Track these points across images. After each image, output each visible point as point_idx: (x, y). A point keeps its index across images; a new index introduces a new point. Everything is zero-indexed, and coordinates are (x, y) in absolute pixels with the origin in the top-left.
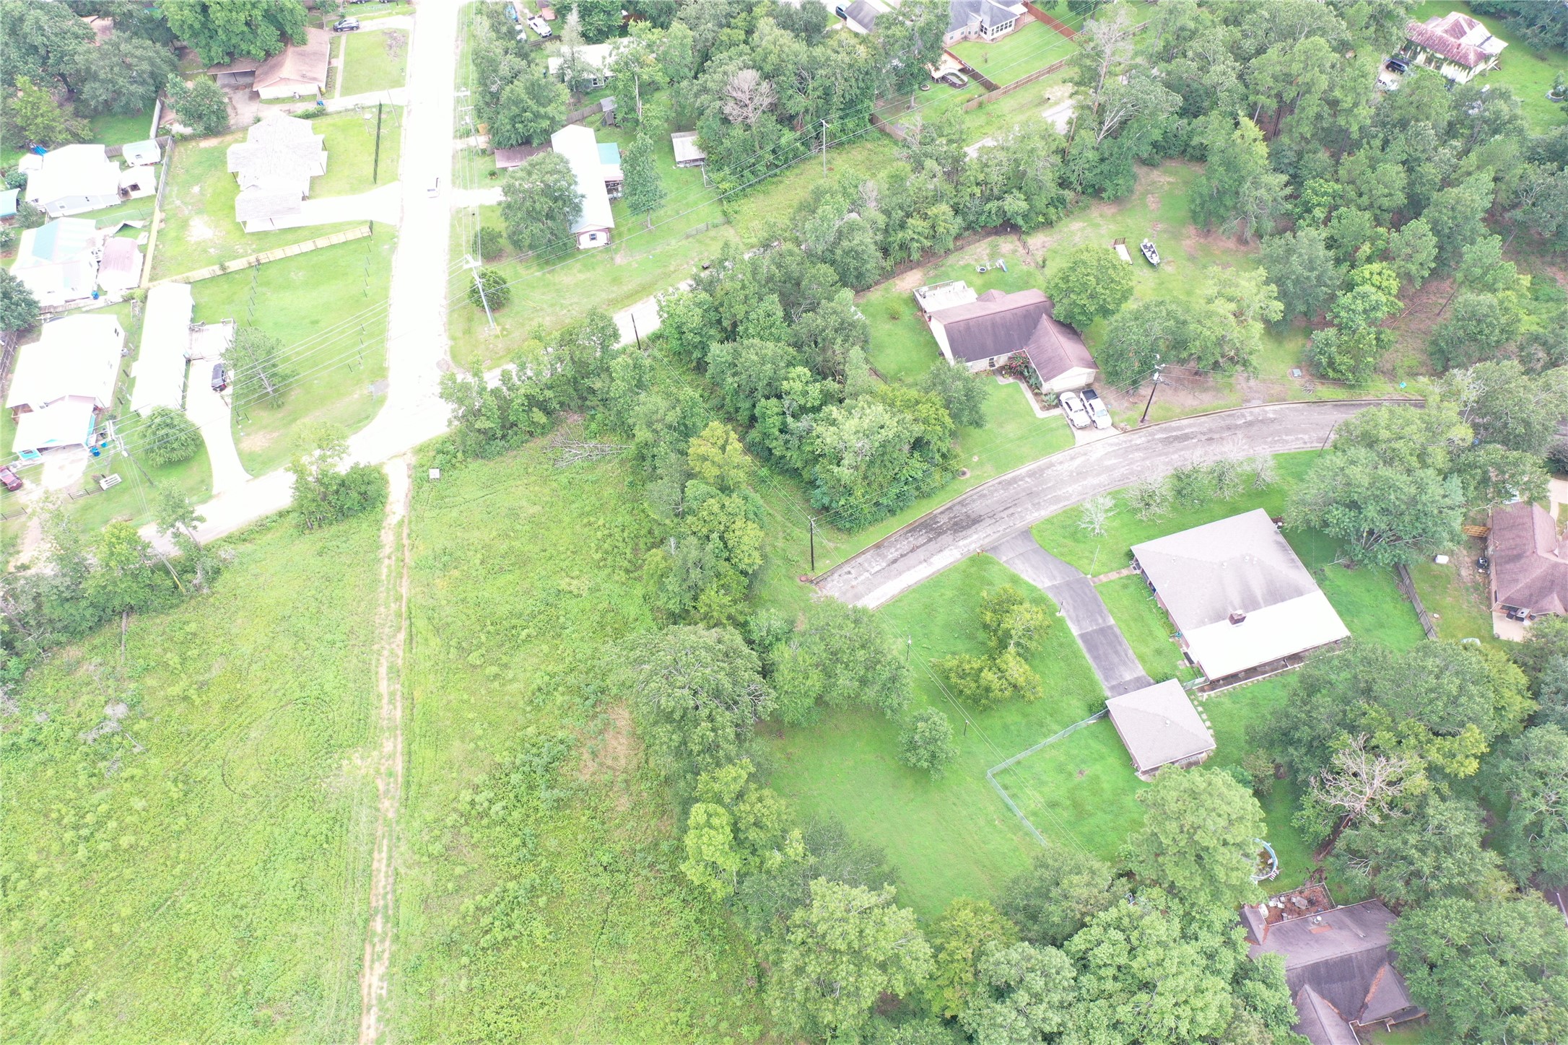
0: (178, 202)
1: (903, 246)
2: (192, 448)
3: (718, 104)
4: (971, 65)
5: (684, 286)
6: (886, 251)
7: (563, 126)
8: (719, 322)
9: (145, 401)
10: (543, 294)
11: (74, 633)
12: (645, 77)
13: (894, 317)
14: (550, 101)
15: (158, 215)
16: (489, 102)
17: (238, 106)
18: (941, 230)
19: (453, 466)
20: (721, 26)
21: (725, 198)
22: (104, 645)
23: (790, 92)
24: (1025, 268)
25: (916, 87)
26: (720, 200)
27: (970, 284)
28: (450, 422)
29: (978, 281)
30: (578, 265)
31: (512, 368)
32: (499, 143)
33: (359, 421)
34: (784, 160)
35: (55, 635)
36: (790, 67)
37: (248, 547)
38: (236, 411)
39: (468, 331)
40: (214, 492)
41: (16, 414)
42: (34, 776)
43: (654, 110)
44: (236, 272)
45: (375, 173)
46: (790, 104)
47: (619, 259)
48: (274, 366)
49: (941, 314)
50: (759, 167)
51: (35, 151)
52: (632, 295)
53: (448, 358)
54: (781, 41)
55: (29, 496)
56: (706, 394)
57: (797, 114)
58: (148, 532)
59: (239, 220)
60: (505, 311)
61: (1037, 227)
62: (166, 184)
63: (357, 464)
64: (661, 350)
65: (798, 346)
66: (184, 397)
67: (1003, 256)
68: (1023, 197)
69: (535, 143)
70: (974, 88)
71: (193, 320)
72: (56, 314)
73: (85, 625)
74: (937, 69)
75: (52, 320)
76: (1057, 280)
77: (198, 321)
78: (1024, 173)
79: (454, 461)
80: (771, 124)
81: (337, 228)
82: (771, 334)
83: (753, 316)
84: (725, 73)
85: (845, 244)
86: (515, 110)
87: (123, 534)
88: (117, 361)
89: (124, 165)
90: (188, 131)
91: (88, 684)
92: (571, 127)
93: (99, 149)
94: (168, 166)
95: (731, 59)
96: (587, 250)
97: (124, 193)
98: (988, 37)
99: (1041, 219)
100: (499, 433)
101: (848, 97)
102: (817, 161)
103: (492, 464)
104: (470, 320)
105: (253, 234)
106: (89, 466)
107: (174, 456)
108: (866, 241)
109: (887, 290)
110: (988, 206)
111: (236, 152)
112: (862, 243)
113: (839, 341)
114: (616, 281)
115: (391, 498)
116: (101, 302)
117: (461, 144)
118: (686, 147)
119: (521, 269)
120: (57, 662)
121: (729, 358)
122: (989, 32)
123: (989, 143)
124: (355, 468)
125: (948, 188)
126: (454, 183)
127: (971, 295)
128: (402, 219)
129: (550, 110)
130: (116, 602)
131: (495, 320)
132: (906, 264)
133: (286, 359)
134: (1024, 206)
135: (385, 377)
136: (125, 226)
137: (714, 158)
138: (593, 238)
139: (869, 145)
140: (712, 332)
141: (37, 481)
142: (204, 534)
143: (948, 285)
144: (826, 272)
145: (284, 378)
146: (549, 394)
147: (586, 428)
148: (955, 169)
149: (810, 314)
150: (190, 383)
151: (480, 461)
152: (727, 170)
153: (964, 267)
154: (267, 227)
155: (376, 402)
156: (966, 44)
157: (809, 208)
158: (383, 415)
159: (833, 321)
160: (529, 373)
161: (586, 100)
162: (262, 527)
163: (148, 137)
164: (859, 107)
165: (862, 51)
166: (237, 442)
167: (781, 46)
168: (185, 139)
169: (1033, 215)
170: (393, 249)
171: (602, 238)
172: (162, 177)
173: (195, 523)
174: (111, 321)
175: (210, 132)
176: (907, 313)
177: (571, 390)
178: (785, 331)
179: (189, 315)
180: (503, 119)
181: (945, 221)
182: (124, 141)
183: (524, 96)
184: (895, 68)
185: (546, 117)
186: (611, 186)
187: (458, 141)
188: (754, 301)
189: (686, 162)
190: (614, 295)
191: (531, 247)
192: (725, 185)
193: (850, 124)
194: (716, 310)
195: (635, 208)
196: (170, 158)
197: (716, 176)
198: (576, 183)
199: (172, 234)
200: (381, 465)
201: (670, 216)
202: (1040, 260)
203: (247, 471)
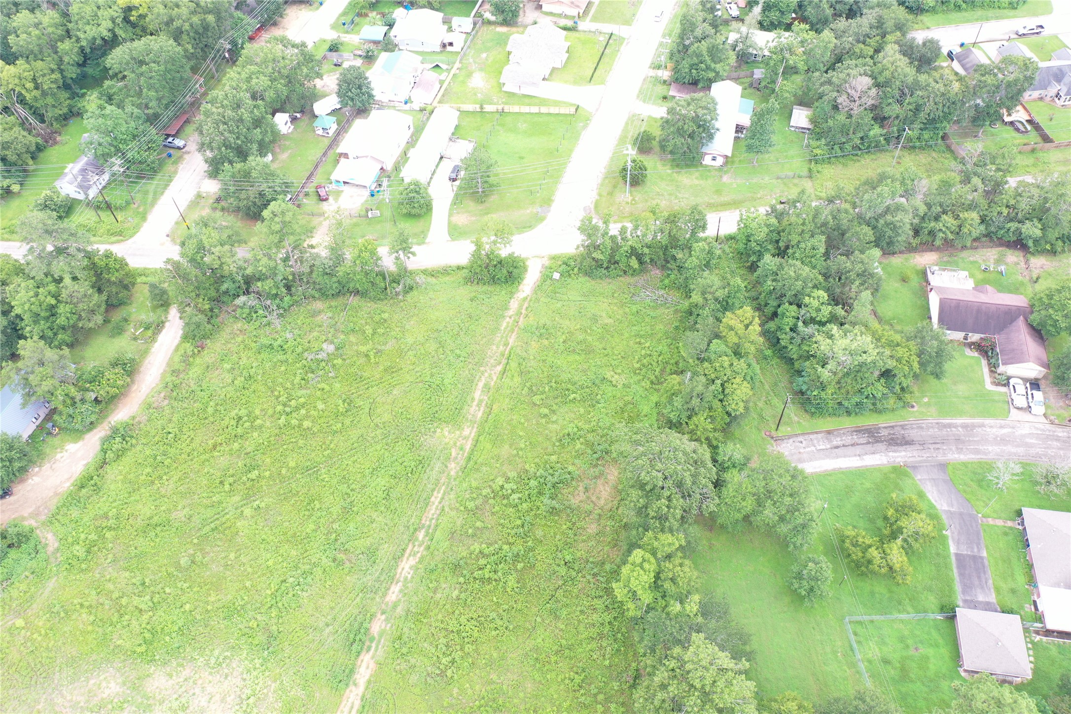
0: (471, 60)
1: (932, 233)
2: (425, 210)
3: (835, 94)
4: (1038, 119)
5: (763, 210)
6: (917, 232)
7: (723, 80)
8: (777, 242)
9: (409, 174)
10: (667, 185)
11: (324, 294)
12: (791, 62)
13: (904, 280)
14: (721, 61)
15: (457, 65)
16: (681, 50)
17: (527, 11)
18: (966, 230)
19: (570, 275)
20: (858, 41)
21: (815, 159)
22: (336, 307)
23: (891, 101)
24: (1020, 278)
25: (988, 123)
26: (810, 161)
27: (972, 276)
28: (578, 247)
29: (980, 276)
30: (697, 174)
31: (629, 226)
32: (677, 79)
33: (524, 228)
34: (867, 146)
35: (314, 291)
36: (898, 83)
37: (433, 280)
38: (457, 196)
39: (611, 194)
40: (427, 241)
41: (340, 157)
42: (274, 367)
43: (788, 86)
44: (488, 113)
45: (592, 76)
46: (887, 109)
47: (725, 179)
48: (488, 176)
49: (940, 290)
50: (847, 146)
51: (405, 7)
52: (725, 205)
53: (592, 206)
54: (898, 63)
55: (329, 207)
56: (749, 287)
57: (890, 117)
58: (383, 251)
59: (501, 81)
60: (639, 188)
61: (1043, 252)
62: (469, 47)
63: (513, 253)
64: (730, 247)
65: (826, 276)
66: (431, 178)
67: (1006, 264)
68: (1040, 226)
69: (700, 85)
70: (1033, 137)
71: (453, 134)
72: (381, 106)
73: (331, 292)
74: (1009, 115)
75: (378, 109)
76: (1042, 295)
77: (456, 135)
78: (1049, 209)
79: (571, 272)
80: (868, 118)
81: (556, 103)
82: (810, 262)
83: (802, 245)
84: (848, 75)
85: (889, 217)
86: (695, 60)
87: (369, 247)
88: (403, 145)
89: (450, 29)
90: (493, 18)
91: (320, 326)
92: (728, 81)
93: (440, 15)
94: (474, 37)
95: (856, 66)
96: (706, 166)
97: (444, 46)
98: (1059, 103)
99: (1048, 247)
100: (605, 265)
101: (932, 115)
102: (891, 154)
103: (593, 283)
104: (615, 187)
105: (506, 92)
106: (366, 201)
107: (413, 211)
108: (905, 220)
109: (907, 259)
110: (1009, 225)
111: (517, 39)
112: (901, 220)
113: (857, 283)
114: (718, 192)
115: (525, 282)
116: (407, 107)
117: (652, 73)
118: (801, 117)
119: (659, 165)
120: (309, 307)
121: (775, 269)
122: (1063, 98)
123: (1029, 179)
124: (511, 255)
125: (983, 203)
126: (638, 97)
127: (970, 284)
128: (597, 110)
129: (718, 67)
130: (351, 285)
131: (631, 192)
132: (928, 246)
133: (496, 175)
134: (1038, 233)
135: (550, 206)
136: (437, 65)
137: (817, 130)
138: (714, 159)
139: (934, 154)
140: (770, 247)
141: (336, 200)
142: (413, 264)
143: (954, 270)
144: (867, 233)
145: (491, 186)
146: (646, 251)
147: (661, 281)
148: (994, 190)
149: (844, 258)
150: (437, 171)
151: (587, 278)
152: (823, 141)
153: (972, 263)
154: (516, 90)
155: (539, 219)
156: (1040, 103)
157: (872, 185)
158: (540, 229)
159: (859, 268)
160: (639, 233)
161: (744, 67)
162: (445, 271)
163: (469, 16)
164: (938, 125)
165: (956, 86)
166: (450, 215)
167: (896, 67)
168: (489, 23)
169: (1043, 242)
170: (585, 127)
171: (720, 161)
172: (468, 42)
173: (410, 255)
174: (408, 120)
175: (506, 23)
176: (915, 281)
177: (661, 253)
178: (821, 263)
179: (452, 130)
180: (685, 64)
181: (971, 225)
182: (456, 14)
183: (705, 53)
184: (977, 106)
185: (714, 70)
186: (739, 129)
187: (651, 70)
188: (807, 236)
189: (797, 127)
190: (713, 201)
191: (671, 152)
192: (818, 151)
193: (926, 135)
194: (779, 233)
195: (750, 148)
196: (477, 32)
197: (814, 143)
198: (717, 119)
199: (461, 78)
200: (527, 259)
201: (771, 161)
202: (1035, 277)
203: (449, 234)
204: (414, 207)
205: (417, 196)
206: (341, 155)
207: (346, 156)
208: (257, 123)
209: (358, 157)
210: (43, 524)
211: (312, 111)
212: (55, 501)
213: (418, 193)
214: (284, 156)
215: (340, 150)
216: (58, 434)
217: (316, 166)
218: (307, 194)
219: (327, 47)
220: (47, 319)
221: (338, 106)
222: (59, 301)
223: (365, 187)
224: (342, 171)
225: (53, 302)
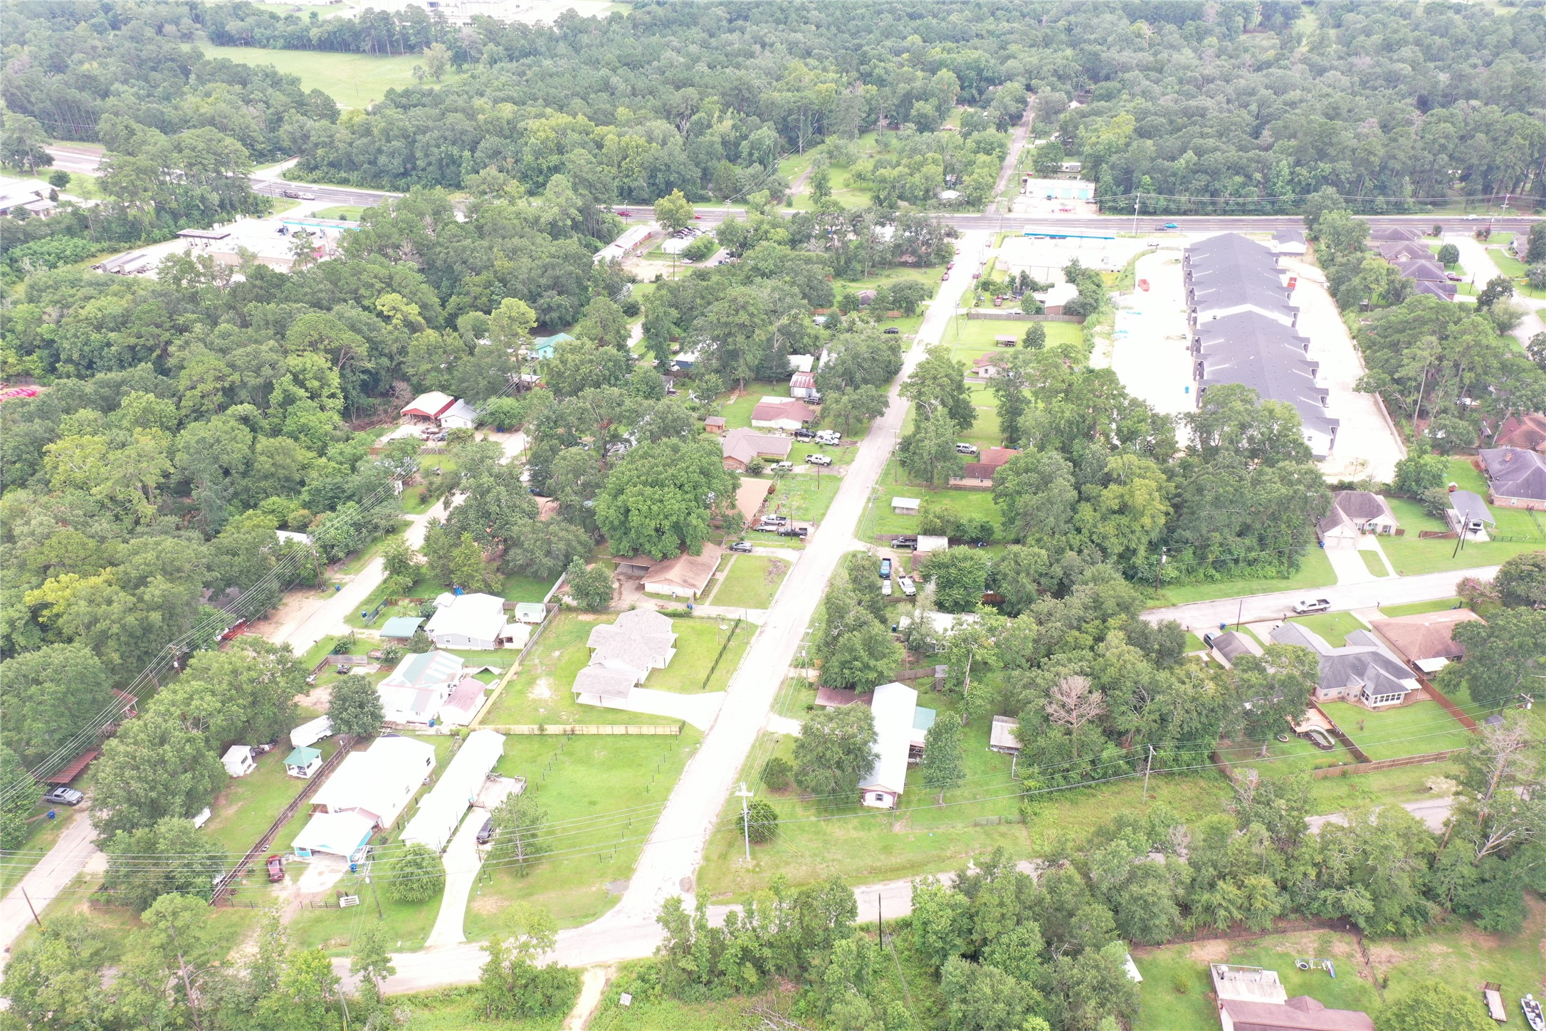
0: (537, 661)
1: (1209, 909)
2: (430, 892)
3: (1043, 701)
4: (1342, 728)
5: (946, 879)
6: (1185, 908)
7: (891, 682)
8: (970, 932)
9: (414, 834)
10: (810, 840)
12: (978, 658)
13: (1179, 989)
14: (884, 656)
15: (516, 667)
16: (828, 645)
17: (624, 592)
18: (1258, 905)
19: (647, 997)
20: (1071, 627)
21: (1028, 795)
23: (1123, 708)
24: (1359, 981)
25: (1271, 736)
26: (1022, 797)
27: (1284, 979)
28: (658, 950)
29: (1296, 979)
30: (855, 822)
31: (739, 909)
32: (826, 682)
33: (586, 916)
34: (1099, 775)
36: (1128, 684)
37: (426, 1014)
38: (484, 870)
39: (724, 856)
40: (427, 944)
41: (314, 811)
43: (978, 692)
44: (551, 736)
45: (708, 679)
46: (1121, 720)
47: (897, 828)
48: (534, 836)
49: (1235, 1007)
50: (1072, 774)
51: (455, 592)
52: (898, 869)
53: (694, 878)
54: (1127, 657)
55: (282, 892)
56: (935, 1010)
57: (1127, 731)
58: (342, 965)
59: (574, 690)
60: (768, 847)
61: (1384, 936)
62: (536, 643)
63: (556, 963)
64: (905, 940)
65: (1046, 990)
66: (449, 841)
67: (1334, 957)
68: (1368, 895)
69: (858, 690)
70: (1340, 755)
71: (494, 770)
72: (395, 731)
74: (1298, 724)
75: (389, 735)
76: (1389, 1015)
77: (494, 775)
78: (1374, 869)
79: (651, 991)
80: (1096, 735)
81: (653, 720)
82: (1018, 967)
83: (1004, 939)
84: (1057, 674)
85: (1134, 888)
86: (847, 657)
87: (314, 965)
88: (415, 787)
89: (512, 620)
90: (574, 603)
92: (897, 684)
93: (499, 601)
94: (545, 629)
95: (1070, 660)
96: (870, 809)
97: (500, 642)
98: (1370, 704)
99: (1390, 927)
100: (705, 978)
101: (1186, 729)
102: (1140, 784)
103: (685, 1010)
104: (730, 845)
105: (581, 705)
106: (342, 880)
107: (410, 896)
108: (1162, 893)
109: (1180, 953)
110: (1323, 894)
111: (603, 631)
112: (1154, 893)
113: (1093, 1003)
114: (887, 849)
115: (575, 1011)
116: (432, 731)
117: (793, 673)
118: (1003, 733)
119: (799, 811)
121: (962, 980)
122: (1372, 698)
123: (1336, 819)
124: (552, 969)
125: (1277, 860)
126: (772, 707)
127: (1280, 997)
128: (712, 728)
129: (880, 665)
131: (753, 853)
132: (1206, 931)
133: (551, 832)
134: (1368, 906)
135: (628, 879)
136: (486, 670)
137: (1029, 753)
138: (879, 798)
139: (1202, 783)
140: (958, 941)
141: (296, 879)
142: (388, 988)
143: (1255, 971)
144: (1101, 913)
145: (538, 850)
146: (767, 952)
147: (795, 1004)
148: (1288, 840)
149: (1068, 959)
150: (462, 829)
151: (675, 1002)
152: (1036, 769)
153: (1282, 956)
154: (596, 703)
155: (610, 901)
156: (1342, 705)
157: (1105, 835)
158: (608, 920)
159: (1092, 976)
160: (755, 923)
161: (924, 662)
162: (447, 996)
163: (540, 601)
164: (1199, 741)
165: (1210, 687)
166: (471, 899)
167: (1125, 661)
168: (569, 609)
169: (1380, 919)
170: (692, 754)
171: (888, 801)
172: (536, 636)
173: (385, 973)
174: (428, 750)
175: (591, 609)
176: (1196, 989)
177: (791, 956)
178: (1037, 969)
179: (493, 763)
180: (835, 662)
181: (1265, 896)
182: (523, 600)
183: (859, 646)
184: (1247, 713)
185: (874, 669)
186: (914, 751)
187: (792, 669)
188: (1010, 923)
189: (1001, 748)
190: (879, 864)
191: (814, 790)
192: (1031, 783)
193: (1185, 755)
194: (971, 917)
195: (930, 781)
196: (550, 622)
197: (1024, 772)
198: (875, 741)
199: (519, 687)
200: (583, 970)
201: (965, 798)
202: (1380, 978)
203: (465, 932)
204: (412, 889)
205: (417, 871)
206: (315, 808)
207: (323, 809)
208: (193, 763)
209: (341, 810)
211: (289, 740)
213: (419, 866)
214: (229, 812)
215: (316, 799)
217: (275, 826)
218: (251, 872)
219: (332, 647)
221: (329, 733)
223: (344, 857)
224: (311, 834)
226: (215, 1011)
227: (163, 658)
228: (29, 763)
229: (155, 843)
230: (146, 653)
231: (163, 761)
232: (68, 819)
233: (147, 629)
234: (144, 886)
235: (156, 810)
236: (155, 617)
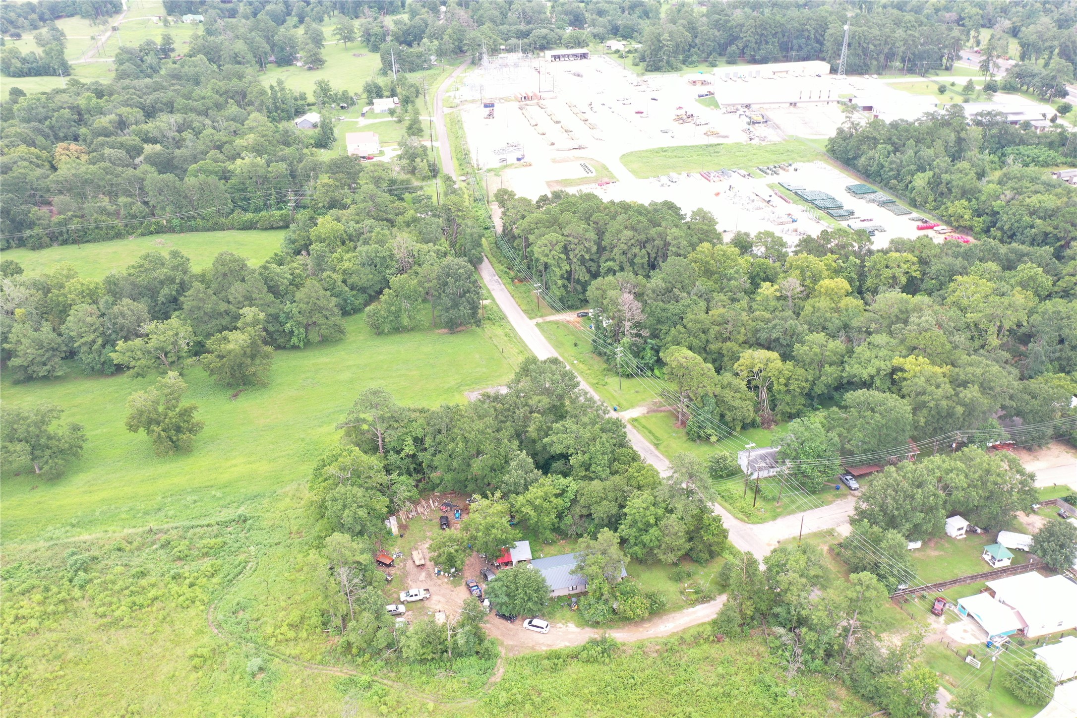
9: (1045, 655)
41: (986, 590)
55: (936, 624)
58: (945, 697)
75: (1070, 579)
87: (927, 680)
106: (977, 646)
204: (1021, 689)
205: (1032, 680)
206: (988, 589)
207: (993, 594)
208: (929, 510)
209: (1004, 603)
210: (507, 659)
211: (997, 536)
212: (528, 651)
213: (1036, 679)
214: (933, 553)
215: (991, 584)
216: (574, 610)
217: (954, 582)
218: (923, 597)
220: (640, 530)
221: (1027, 549)
222: (656, 524)
223: (987, 633)
224: (974, 603)
225: (652, 521)
226: (857, 658)
227: (949, 437)
228: (844, 452)
229: (880, 541)
230: (941, 428)
231: (912, 497)
232: (844, 496)
233: (950, 414)
234: (861, 559)
235: (892, 523)
236: (960, 410)
